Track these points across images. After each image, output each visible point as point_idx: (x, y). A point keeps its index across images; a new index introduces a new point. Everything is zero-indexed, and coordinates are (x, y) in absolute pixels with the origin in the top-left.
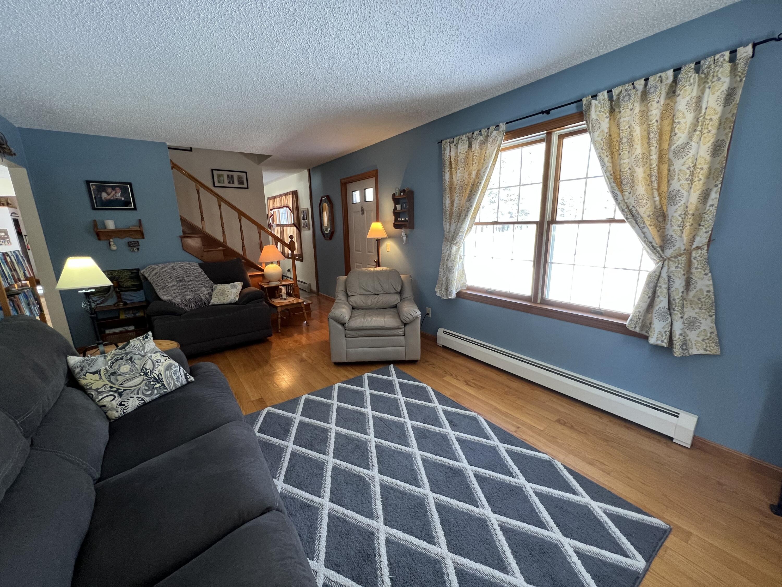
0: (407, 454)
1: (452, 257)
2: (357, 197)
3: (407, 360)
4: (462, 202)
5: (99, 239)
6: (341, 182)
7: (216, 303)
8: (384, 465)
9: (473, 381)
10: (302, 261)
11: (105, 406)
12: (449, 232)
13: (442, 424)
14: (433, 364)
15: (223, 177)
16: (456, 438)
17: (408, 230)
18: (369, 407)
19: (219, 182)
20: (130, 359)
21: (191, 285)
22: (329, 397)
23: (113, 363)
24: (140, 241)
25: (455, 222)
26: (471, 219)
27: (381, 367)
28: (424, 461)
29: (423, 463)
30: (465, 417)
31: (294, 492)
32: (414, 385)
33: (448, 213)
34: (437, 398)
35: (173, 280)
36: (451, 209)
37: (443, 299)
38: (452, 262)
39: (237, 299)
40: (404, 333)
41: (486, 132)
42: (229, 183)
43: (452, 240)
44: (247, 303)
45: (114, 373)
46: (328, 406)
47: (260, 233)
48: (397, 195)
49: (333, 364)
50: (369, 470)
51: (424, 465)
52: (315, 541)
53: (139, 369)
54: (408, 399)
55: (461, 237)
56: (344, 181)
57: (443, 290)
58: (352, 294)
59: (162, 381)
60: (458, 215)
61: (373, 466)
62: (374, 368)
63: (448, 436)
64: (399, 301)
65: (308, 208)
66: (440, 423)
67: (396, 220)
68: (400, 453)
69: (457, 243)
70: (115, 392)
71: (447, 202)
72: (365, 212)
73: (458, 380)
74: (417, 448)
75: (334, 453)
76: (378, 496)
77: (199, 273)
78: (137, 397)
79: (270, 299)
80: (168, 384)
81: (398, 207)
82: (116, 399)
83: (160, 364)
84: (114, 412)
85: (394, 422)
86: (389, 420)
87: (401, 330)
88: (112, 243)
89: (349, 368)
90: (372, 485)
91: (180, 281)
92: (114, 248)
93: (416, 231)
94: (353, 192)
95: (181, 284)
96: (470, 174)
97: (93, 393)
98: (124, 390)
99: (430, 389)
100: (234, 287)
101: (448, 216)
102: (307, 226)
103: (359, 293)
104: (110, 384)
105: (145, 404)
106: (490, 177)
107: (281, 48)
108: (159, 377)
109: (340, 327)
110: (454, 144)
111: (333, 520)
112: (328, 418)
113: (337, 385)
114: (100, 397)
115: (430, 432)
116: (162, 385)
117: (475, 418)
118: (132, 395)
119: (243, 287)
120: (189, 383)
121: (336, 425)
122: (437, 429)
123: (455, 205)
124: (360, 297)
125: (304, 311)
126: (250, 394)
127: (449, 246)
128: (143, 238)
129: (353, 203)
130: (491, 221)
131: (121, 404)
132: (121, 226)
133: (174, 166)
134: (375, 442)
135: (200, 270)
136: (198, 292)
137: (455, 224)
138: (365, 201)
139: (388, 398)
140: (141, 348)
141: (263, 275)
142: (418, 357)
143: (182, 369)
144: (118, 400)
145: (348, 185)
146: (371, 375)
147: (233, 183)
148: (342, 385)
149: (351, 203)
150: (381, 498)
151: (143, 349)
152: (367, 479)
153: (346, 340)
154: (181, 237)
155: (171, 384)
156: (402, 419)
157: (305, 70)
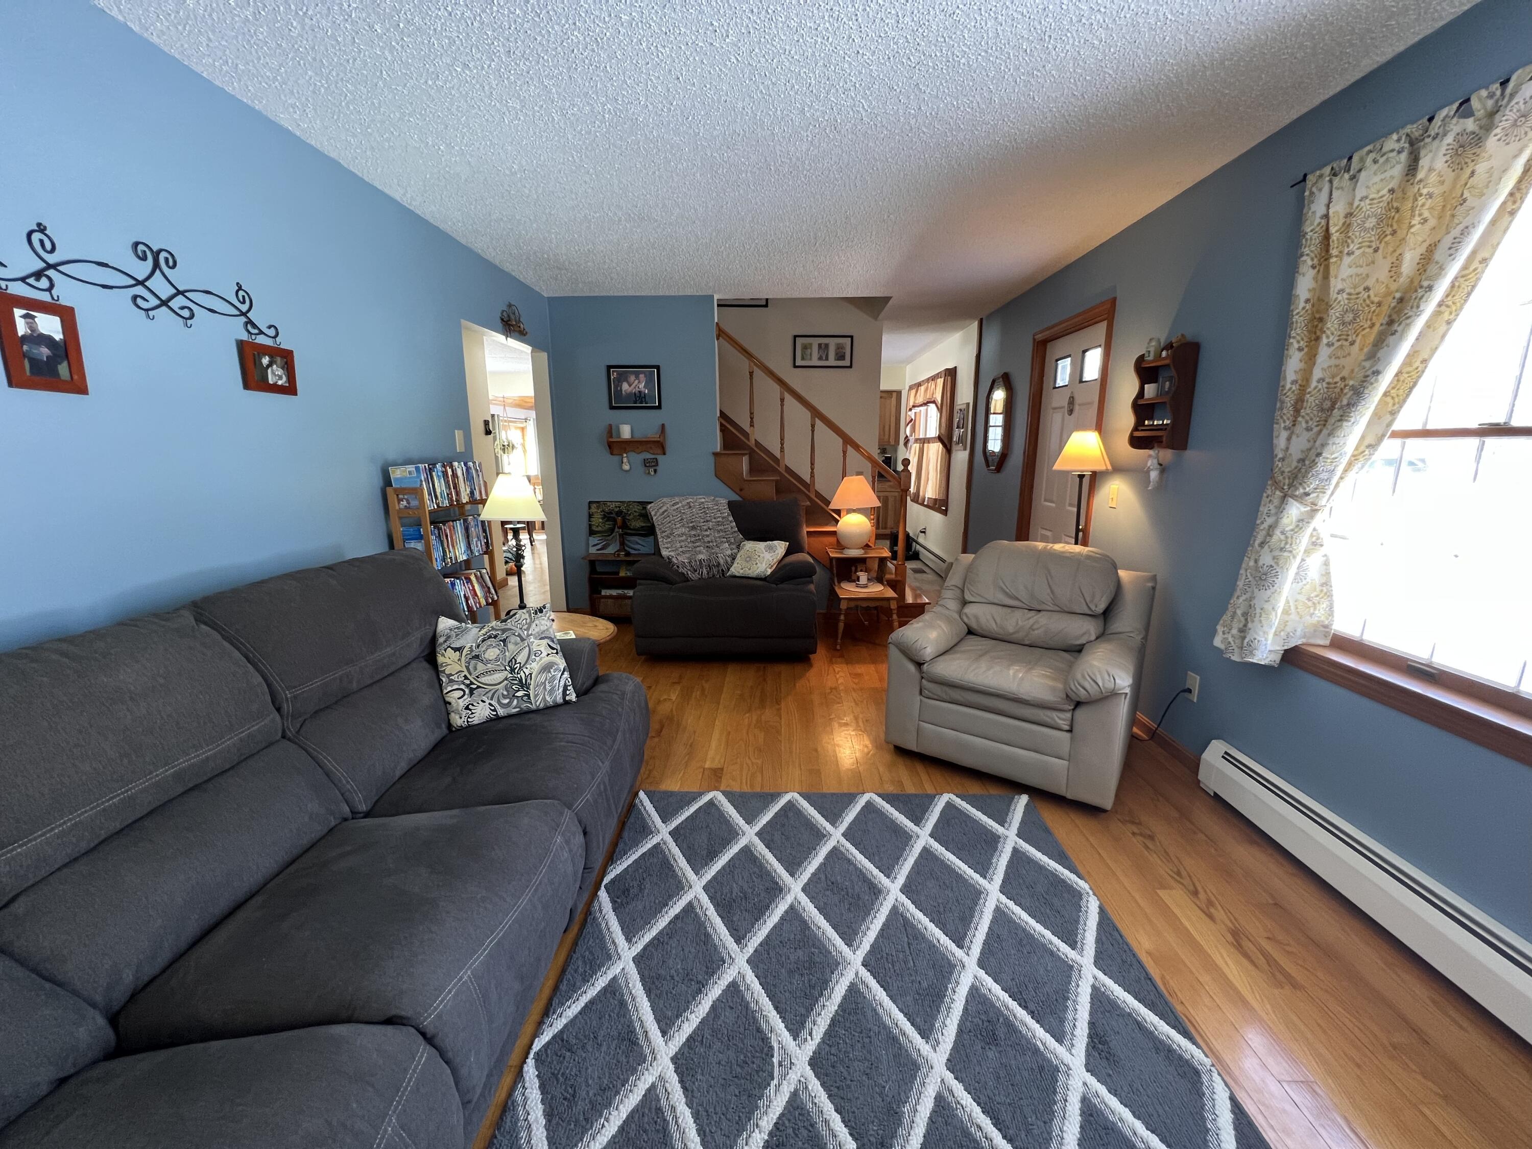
0: (908, 1056)
1: (1277, 535)
2: (1064, 372)
3: (1069, 796)
4: (1347, 362)
5: (612, 454)
6: (1034, 339)
7: (737, 574)
8: (833, 1051)
9: (1266, 945)
10: (946, 515)
11: (450, 703)
12: (1283, 459)
13: (1068, 1028)
14: (1151, 838)
15: (811, 349)
16: (1085, 1100)
17: (1167, 455)
18: (901, 880)
19: (803, 359)
20: (504, 641)
21: (708, 536)
22: (833, 818)
23: (483, 641)
24: (660, 458)
25: (1308, 429)
26: (1376, 415)
27: (994, 791)
28: (943, 1106)
29: (934, 1112)
30: (1157, 1051)
31: (633, 992)
32: (1054, 875)
33: (1289, 401)
34: (1098, 941)
35: (683, 526)
36: (1303, 389)
37: (1229, 659)
38: (1276, 553)
39: (769, 571)
40: (1071, 726)
41: (1491, 96)
42: (820, 358)
43: (1290, 486)
44: (782, 582)
45: (477, 657)
46: (819, 836)
47: (845, 452)
48: (1151, 358)
49: (892, 747)
50: (795, 1040)
51: (932, 1120)
52: (587, 1131)
53: (508, 660)
54: (1011, 904)
55: (1324, 476)
56: (1039, 337)
57: (1234, 631)
58: (972, 599)
59: (528, 688)
60: (1327, 404)
61: (811, 1034)
62: (975, 788)
63: (1061, 1077)
64: (1093, 637)
65: (968, 404)
66: (1062, 1021)
67: (1138, 425)
68: (893, 1040)
69: (1307, 494)
70: (468, 686)
71: (1293, 364)
72: (1077, 407)
73: (1211, 917)
74: (946, 1056)
75: (756, 951)
76: (767, 1122)
77: (723, 518)
78: (490, 704)
79: (839, 582)
80: (536, 696)
81: (1150, 390)
82: (466, 697)
83: (538, 659)
84: (457, 717)
85: (933, 948)
86: (923, 937)
87: (1062, 715)
88: (625, 460)
89: (920, 768)
90: (775, 1082)
91: (693, 528)
92: (626, 467)
93: (1191, 455)
94: (1057, 360)
95: (693, 533)
96: (1395, 267)
97: (444, 680)
98: (478, 687)
99: (1092, 906)
100: (770, 549)
101: (1288, 411)
102: (961, 440)
103: (992, 599)
104: (466, 673)
105: (498, 718)
106: (1485, 261)
107: (785, 35)
108: (526, 680)
109: (912, 668)
110: (1347, 176)
111: (647, 1111)
112: (799, 864)
113: (866, 797)
114: (449, 689)
115: (1011, 1027)
116: (526, 695)
117: (1197, 1073)
118: (485, 698)
119: (788, 552)
120: (567, 703)
121: (804, 890)
122: (1040, 1035)
123: (1317, 374)
124: (994, 609)
125: (895, 617)
126: (711, 753)
127: (1276, 502)
128: (664, 454)
129: (1055, 388)
130: (1474, 425)
131: (467, 708)
132: (639, 436)
133: (721, 333)
134: (857, 974)
135: (726, 512)
136: (717, 550)
137: (1307, 435)
138: (1081, 381)
139: (959, 878)
140: (525, 627)
141: (834, 533)
142: (1107, 803)
143: (566, 675)
144: (467, 700)
145: (1049, 345)
146: (958, 801)
147: (827, 359)
148: (879, 800)
149: (1052, 387)
150: (771, 1134)
151: (528, 629)
152: (775, 1060)
153: (921, 701)
154: (716, 454)
155: (540, 697)
156: (959, 953)
157: (860, 73)
